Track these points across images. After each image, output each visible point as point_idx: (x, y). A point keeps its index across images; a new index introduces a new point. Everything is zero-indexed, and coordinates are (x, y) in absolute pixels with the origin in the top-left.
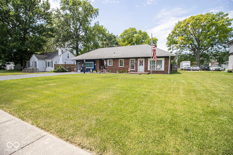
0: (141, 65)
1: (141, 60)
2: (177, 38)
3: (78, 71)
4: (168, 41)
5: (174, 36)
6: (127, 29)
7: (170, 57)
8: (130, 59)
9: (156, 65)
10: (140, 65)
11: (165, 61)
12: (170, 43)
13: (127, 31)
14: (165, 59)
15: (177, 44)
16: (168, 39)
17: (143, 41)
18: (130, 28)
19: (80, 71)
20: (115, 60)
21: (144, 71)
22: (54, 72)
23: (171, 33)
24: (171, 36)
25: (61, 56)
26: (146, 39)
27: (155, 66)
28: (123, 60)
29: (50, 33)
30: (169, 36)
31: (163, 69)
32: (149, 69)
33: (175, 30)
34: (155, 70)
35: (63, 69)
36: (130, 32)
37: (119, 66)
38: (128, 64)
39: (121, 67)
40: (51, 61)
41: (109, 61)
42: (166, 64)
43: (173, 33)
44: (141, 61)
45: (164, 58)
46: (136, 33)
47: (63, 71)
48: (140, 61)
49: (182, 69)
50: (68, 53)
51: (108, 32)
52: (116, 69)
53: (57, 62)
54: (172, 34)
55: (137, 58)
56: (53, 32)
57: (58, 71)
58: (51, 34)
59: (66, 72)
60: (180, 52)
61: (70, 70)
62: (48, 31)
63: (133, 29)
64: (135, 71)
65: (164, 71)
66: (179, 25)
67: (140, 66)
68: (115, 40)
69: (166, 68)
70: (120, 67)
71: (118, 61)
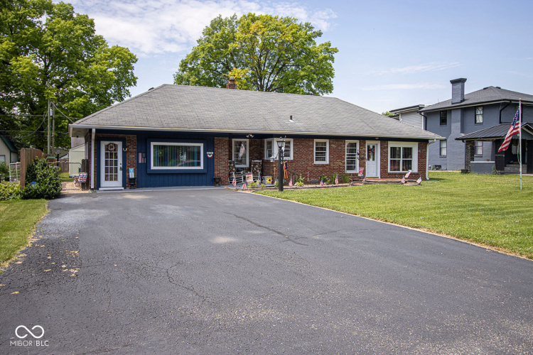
0: (371, 159)
1: (372, 144)
3: (104, 183)
8: (346, 142)
11: (419, 149)
14: (419, 146)
19: (118, 184)
20: (303, 139)
21: (379, 176)
27: (400, 161)
28: (327, 141)
31: (415, 170)
32: (389, 170)
34: (401, 171)
37: (315, 162)
38: (341, 156)
39: (322, 166)
42: (422, 156)
44: (371, 147)
45: (417, 143)
52: (307, 170)
55: (363, 139)
64: (357, 175)
69: (422, 166)
70: (318, 166)
71: (311, 143)
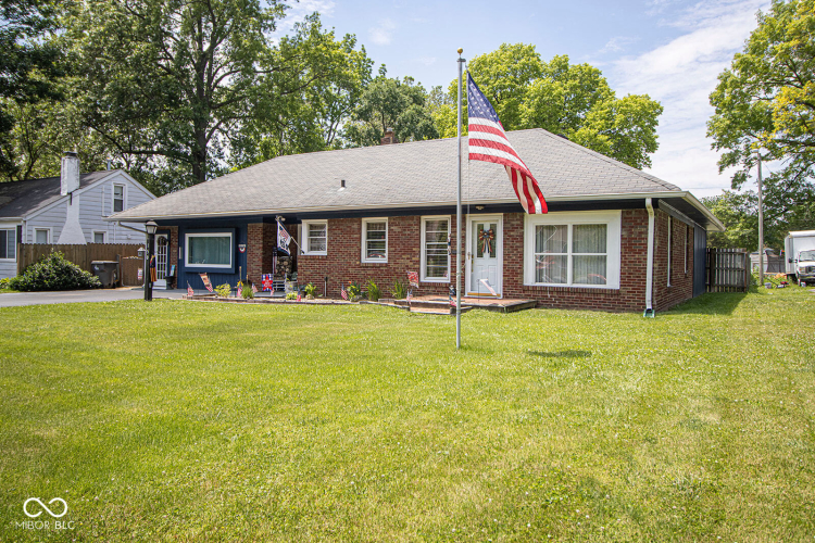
0: (486, 255)
1: (487, 220)
2: (769, 96)
4: (718, 112)
5: (755, 84)
6: (489, 53)
7: (648, 202)
8: (424, 218)
9: (569, 253)
10: (480, 255)
11: (623, 227)
12: (729, 127)
13: (484, 63)
14: (623, 218)
15: (770, 128)
16: (715, 100)
17: (581, 115)
18: (504, 49)
19: (164, 283)
20: (343, 219)
21: (500, 292)
22: (16, 287)
23: (729, 68)
24: (735, 84)
25: (76, 200)
26: (592, 102)
27: (564, 259)
28: (385, 219)
29: (38, 78)
30: (723, 87)
31: (613, 281)
32: (529, 279)
33: (757, 49)
34: (569, 284)
35: (68, 270)
36: (503, 68)
37: (365, 260)
38: (410, 248)
39: (374, 266)
40: (14, 226)
41: (311, 227)
42: (632, 246)
43: (746, 66)
44: (487, 228)
45: (618, 212)
46: (536, 72)
47: (67, 282)
48: (481, 227)
49: (793, 277)
50: (120, 181)
51: (383, 70)
52: (347, 274)
53: (51, 234)
54: (736, 74)
56: (54, 74)
57: (39, 285)
58: (40, 83)
59: (84, 286)
60: (792, 177)
61: (114, 278)
62: (27, 69)
63: (518, 52)
64: (447, 286)
65: (618, 293)
66: (778, 24)
67: (478, 261)
68: (420, 113)
69: (632, 273)
70: (366, 266)
71: (355, 226)
